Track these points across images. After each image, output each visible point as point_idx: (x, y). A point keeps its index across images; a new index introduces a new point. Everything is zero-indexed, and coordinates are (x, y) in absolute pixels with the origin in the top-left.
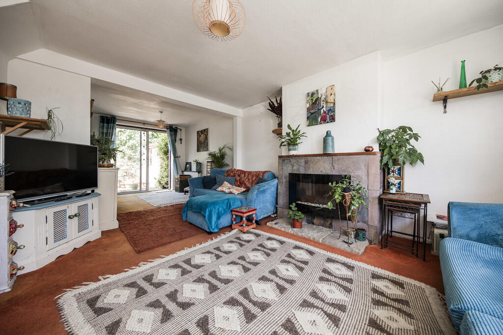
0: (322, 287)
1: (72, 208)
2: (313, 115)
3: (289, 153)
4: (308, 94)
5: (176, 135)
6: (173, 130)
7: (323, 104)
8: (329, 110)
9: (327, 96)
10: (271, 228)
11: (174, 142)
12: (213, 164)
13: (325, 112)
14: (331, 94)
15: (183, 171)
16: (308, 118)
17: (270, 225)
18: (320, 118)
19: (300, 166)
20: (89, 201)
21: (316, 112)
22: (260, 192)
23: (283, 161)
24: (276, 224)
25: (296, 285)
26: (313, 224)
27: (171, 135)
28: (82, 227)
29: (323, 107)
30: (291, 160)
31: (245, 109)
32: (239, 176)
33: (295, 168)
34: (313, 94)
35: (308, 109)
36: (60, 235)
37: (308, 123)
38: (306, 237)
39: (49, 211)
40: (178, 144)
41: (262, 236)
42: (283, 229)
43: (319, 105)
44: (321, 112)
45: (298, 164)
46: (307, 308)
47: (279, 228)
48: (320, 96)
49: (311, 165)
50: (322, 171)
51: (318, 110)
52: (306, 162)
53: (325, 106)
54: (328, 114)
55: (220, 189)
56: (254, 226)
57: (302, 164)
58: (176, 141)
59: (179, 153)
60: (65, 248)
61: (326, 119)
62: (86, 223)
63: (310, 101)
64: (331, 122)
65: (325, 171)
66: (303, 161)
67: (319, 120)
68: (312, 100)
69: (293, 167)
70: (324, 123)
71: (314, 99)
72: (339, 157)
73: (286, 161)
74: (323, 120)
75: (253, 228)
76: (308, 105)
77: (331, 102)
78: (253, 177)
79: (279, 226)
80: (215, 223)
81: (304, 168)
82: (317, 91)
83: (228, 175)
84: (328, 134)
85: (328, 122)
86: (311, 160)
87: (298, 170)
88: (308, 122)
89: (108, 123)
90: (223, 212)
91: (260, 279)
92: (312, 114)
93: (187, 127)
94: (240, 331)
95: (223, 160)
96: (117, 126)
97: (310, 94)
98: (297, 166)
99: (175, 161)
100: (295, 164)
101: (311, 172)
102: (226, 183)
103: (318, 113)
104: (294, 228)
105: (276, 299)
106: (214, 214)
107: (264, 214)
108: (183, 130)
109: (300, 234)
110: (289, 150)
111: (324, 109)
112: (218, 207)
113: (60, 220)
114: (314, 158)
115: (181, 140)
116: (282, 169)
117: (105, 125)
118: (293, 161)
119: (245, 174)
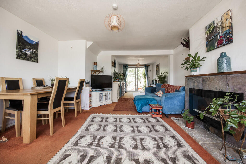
0: (156, 163)
1: (104, 93)
2: (211, 42)
3: (191, 74)
4: (206, 27)
5: (148, 68)
6: (147, 66)
7: (219, 30)
8: (225, 34)
9: (222, 23)
10: (172, 121)
11: (147, 71)
12: (159, 81)
13: (221, 37)
14: (227, 19)
15: (151, 84)
16: (206, 46)
17: (172, 119)
18: (216, 43)
19: (199, 83)
20: (108, 92)
21: (213, 38)
22: (168, 98)
23: (188, 79)
24: (176, 120)
25: (145, 151)
26: (209, 130)
27: (146, 69)
28: (107, 99)
29: (219, 33)
30: (193, 79)
31: (175, 49)
32: (167, 88)
33: (195, 84)
34: (210, 26)
35: (207, 39)
36: (101, 100)
37: (206, 50)
38: (191, 135)
39: (99, 93)
40: (149, 72)
41: (160, 123)
42: (178, 124)
43: (216, 32)
44: (217, 38)
45: (197, 82)
46: (134, 162)
47: (176, 123)
48: (216, 25)
49: (207, 82)
50: (216, 88)
51: (215, 36)
52: (204, 80)
53: (221, 32)
54: (224, 38)
55: (156, 94)
56: (161, 116)
57: (200, 82)
58: (148, 71)
59: (149, 76)
60: (102, 104)
61: (222, 42)
62: (108, 98)
63: (208, 32)
64: (228, 44)
65: (219, 88)
66: (201, 79)
67: (216, 45)
68: (210, 30)
69: (194, 84)
70: (220, 47)
71: (211, 29)
72: (233, 75)
73: (190, 80)
74: (219, 44)
75: (160, 117)
76: (206, 36)
77: (227, 26)
78: (174, 89)
79: (177, 122)
80: (140, 108)
81: (202, 85)
82: (213, 22)
83: (162, 87)
84: (223, 55)
85: (224, 45)
86: (207, 78)
87: (198, 86)
88: (207, 48)
89: (125, 67)
90: (144, 104)
91: (133, 138)
92: (209, 41)
93: (153, 64)
94: (105, 147)
95: (165, 79)
96: (128, 68)
97: (208, 27)
98: (197, 83)
99: (148, 80)
100: (195, 82)
101: (207, 88)
102: (160, 91)
103: (215, 40)
104: (186, 126)
105: (128, 149)
106: (140, 104)
107: (172, 112)
108: (151, 65)
109: (187, 132)
110: (191, 72)
111: (221, 34)
112: (142, 101)
113: (101, 96)
114: (209, 77)
115: (150, 70)
116: (188, 85)
117: (125, 68)
118: (194, 79)
119: (170, 87)
